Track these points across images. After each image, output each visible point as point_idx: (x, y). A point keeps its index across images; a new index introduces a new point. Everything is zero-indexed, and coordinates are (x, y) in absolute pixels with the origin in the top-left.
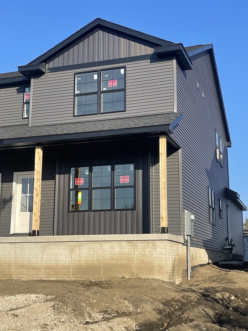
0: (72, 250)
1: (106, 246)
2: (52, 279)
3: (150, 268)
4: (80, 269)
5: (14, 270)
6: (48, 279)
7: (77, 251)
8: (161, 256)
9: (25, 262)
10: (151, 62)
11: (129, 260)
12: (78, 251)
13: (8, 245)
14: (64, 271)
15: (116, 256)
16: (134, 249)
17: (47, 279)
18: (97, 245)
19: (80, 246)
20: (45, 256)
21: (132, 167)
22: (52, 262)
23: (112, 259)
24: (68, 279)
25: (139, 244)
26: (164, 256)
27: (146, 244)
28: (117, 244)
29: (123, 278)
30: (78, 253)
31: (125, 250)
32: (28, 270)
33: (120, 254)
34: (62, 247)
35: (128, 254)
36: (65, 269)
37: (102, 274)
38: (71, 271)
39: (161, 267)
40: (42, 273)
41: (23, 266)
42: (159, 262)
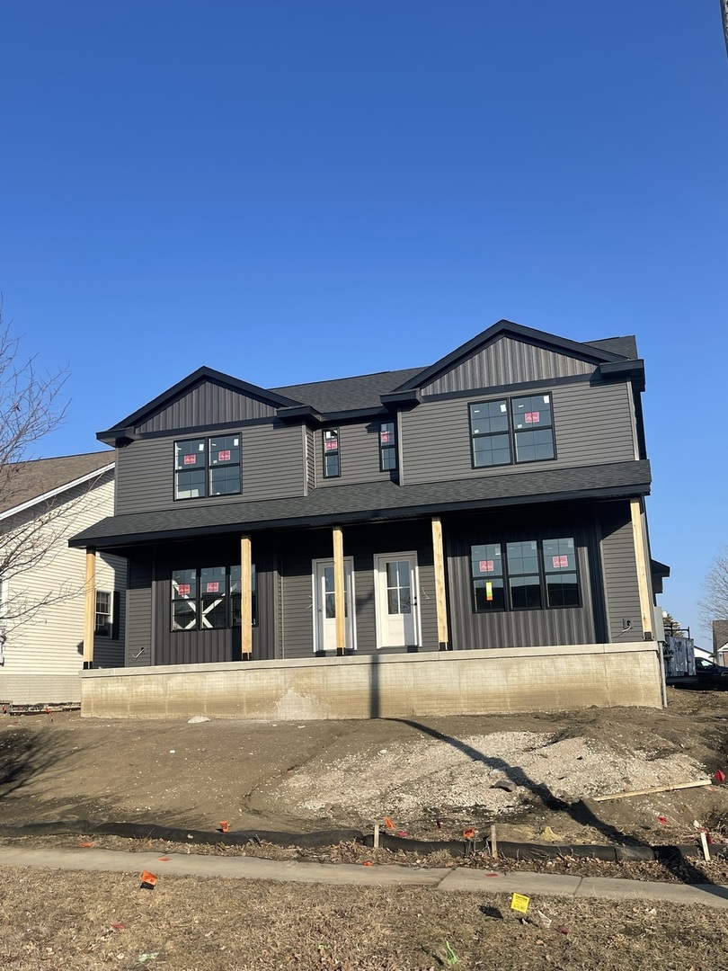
0: (506, 670)
1: (561, 662)
2: (478, 713)
3: (633, 692)
4: (521, 697)
5: (416, 703)
6: (473, 713)
7: (514, 671)
8: (647, 674)
9: (433, 690)
10: (591, 386)
11: (598, 681)
12: (516, 671)
13: (403, 665)
14: (496, 700)
15: (578, 676)
16: (604, 665)
17: (470, 714)
18: (547, 662)
19: (518, 664)
20: (464, 680)
21: (570, 542)
22: (476, 688)
23: (571, 681)
24: (505, 713)
25: (612, 658)
26: (652, 674)
27: (623, 658)
28: (577, 660)
29: (593, 707)
30: (517, 674)
31: (590, 667)
32: (439, 702)
33: (583, 673)
34: (490, 665)
35: (596, 673)
36: (499, 698)
37: (557, 703)
38: (509, 700)
39: (649, 690)
40: (462, 705)
41: (430, 696)
42: (645, 682)
